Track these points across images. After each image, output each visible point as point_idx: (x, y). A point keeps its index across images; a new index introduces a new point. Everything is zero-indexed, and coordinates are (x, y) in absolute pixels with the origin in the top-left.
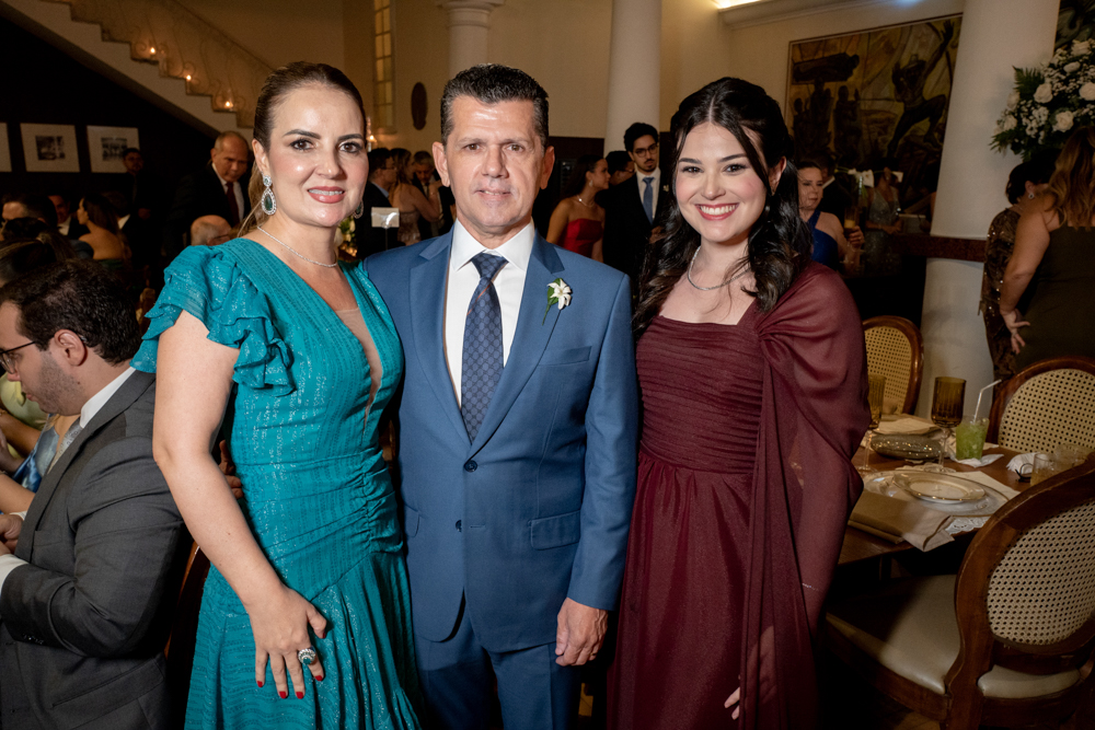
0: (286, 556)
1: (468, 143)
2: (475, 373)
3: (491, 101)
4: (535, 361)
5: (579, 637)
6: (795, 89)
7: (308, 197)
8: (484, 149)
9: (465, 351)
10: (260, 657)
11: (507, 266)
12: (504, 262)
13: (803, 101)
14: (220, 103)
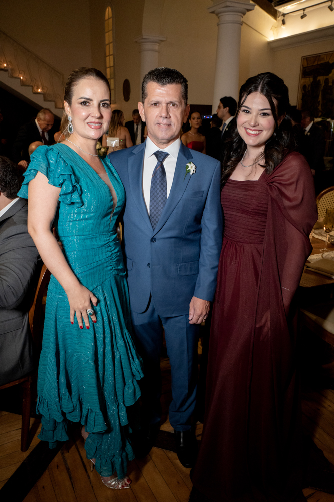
0: (81, 273)
1: (153, 103)
2: (155, 201)
3: (163, 84)
4: (180, 196)
5: (199, 312)
6: (303, 81)
7: (87, 126)
8: (160, 105)
9: (151, 192)
10: (72, 312)
11: (169, 156)
12: (167, 154)
13: (307, 86)
14: (35, 90)
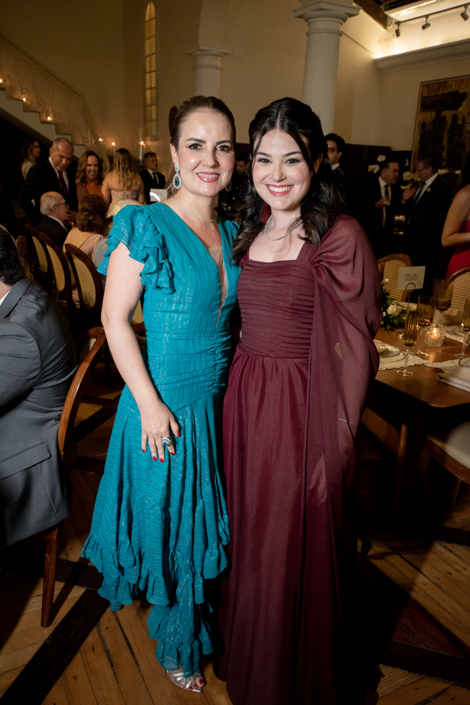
0: (165, 384)
7: (196, 178)
10: (144, 436)
14: (44, 118)
